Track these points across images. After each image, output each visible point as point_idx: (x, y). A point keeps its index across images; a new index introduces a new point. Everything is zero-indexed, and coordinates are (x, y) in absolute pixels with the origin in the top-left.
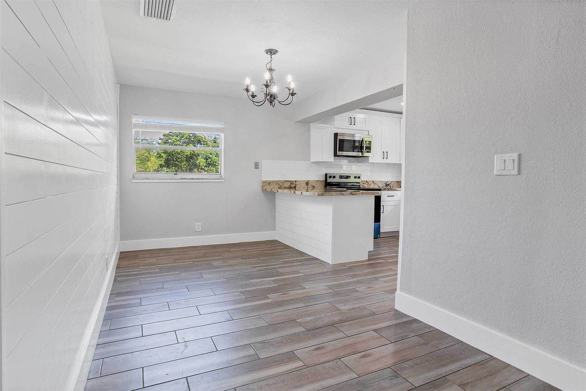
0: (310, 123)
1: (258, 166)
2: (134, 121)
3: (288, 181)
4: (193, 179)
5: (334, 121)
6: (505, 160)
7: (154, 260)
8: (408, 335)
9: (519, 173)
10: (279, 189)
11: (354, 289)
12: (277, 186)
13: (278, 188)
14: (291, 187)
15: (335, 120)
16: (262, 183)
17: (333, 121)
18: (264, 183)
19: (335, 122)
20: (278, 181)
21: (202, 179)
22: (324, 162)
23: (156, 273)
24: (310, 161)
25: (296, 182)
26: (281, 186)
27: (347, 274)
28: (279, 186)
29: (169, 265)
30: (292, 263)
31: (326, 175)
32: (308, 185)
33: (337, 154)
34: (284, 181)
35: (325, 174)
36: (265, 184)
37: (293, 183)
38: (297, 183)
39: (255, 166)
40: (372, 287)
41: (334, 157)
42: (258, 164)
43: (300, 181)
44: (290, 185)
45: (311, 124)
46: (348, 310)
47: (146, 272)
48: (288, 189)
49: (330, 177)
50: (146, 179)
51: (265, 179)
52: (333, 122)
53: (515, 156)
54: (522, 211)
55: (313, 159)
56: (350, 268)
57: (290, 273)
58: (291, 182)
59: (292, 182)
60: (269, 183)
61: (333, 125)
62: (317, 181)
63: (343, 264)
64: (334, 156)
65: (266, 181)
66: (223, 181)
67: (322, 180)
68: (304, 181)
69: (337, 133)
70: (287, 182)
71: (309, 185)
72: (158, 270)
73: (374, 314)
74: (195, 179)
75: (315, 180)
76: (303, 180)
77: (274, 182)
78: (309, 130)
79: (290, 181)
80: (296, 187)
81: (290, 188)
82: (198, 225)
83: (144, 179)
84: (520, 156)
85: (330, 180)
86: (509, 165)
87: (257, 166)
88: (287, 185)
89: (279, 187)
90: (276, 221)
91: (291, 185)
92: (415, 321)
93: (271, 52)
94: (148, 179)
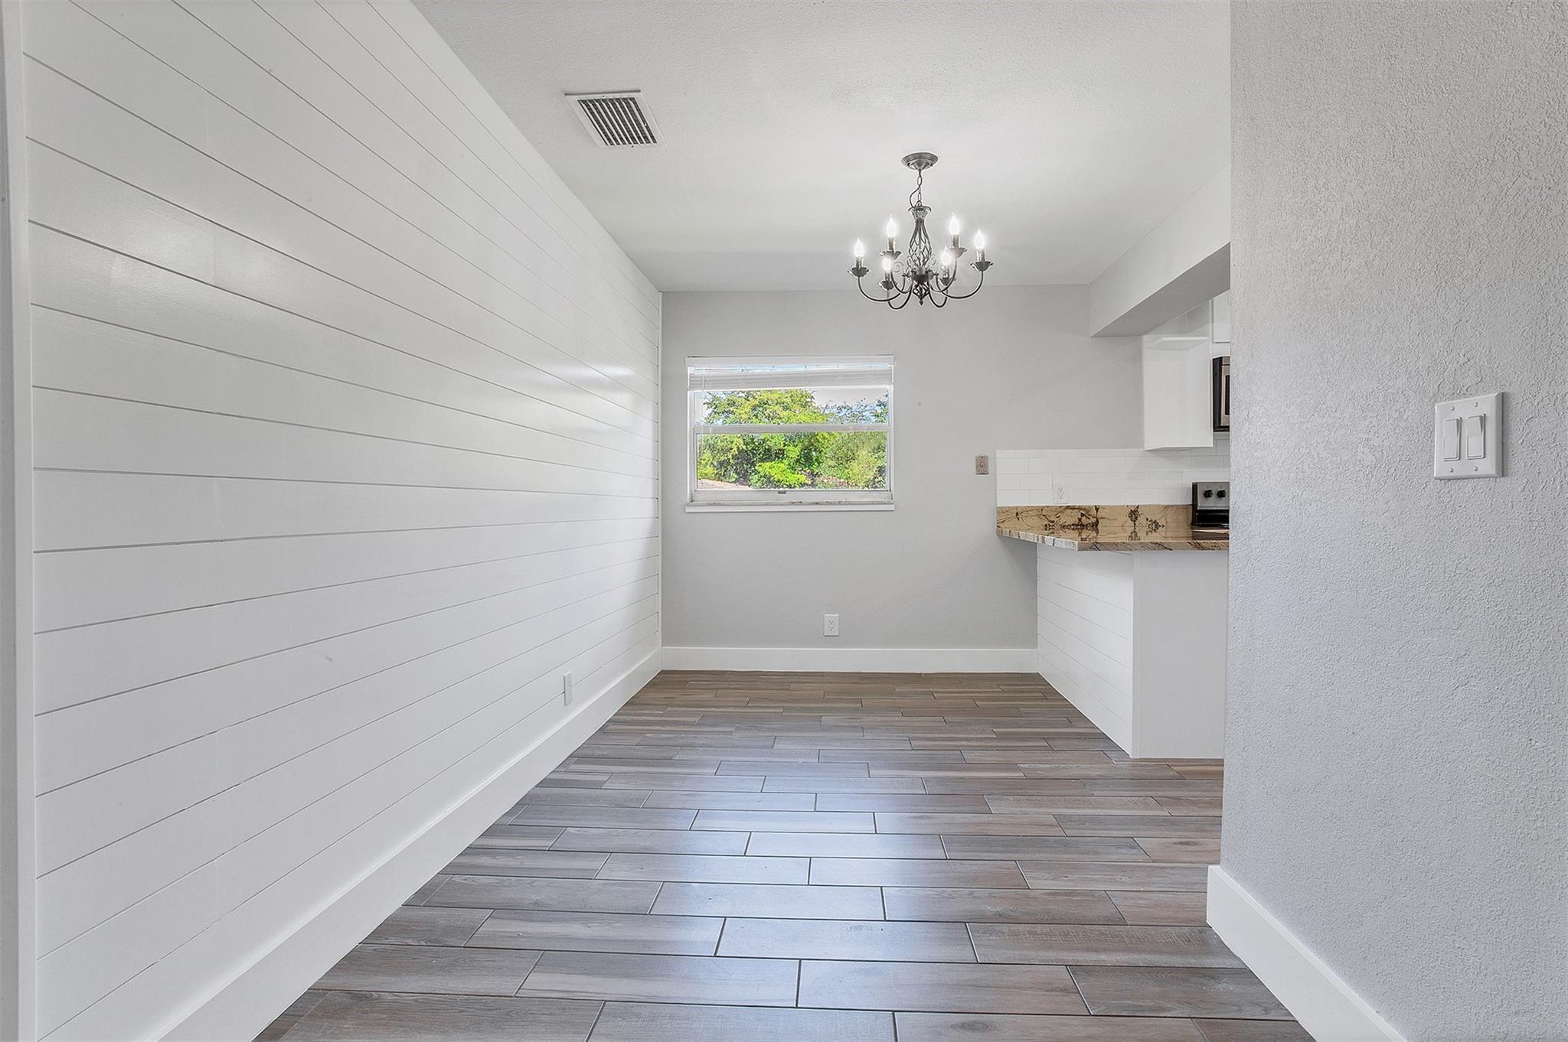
0: (1142, 337)
1: (987, 469)
2: (690, 370)
3: (1073, 508)
4: (817, 503)
5: (1212, 322)
6: (1459, 422)
7: (709, 696)
8: (1163, 1009)
9: (1503, 470)
10: (1046, 529)
11: (1132, 840)
12: (1040, 520)
13: (1043, 527)
14: (1082, 525)
15: (1215, 320)
16: (998, 512)
17: (1210, 321)
18: (1003, 512)
19: (1215, 324)
20: (1043, 507)
21: (840, 503)
22: (1190, 449)
23: (692, 724)
24: (1143, 447)
25: (1097, 509)
26: (1053, 522)
27: (1150, 794)
28: (1047, 523)
29: (730, 710)
30: (1022, 740)
31: (1195, 487)
32: (1136, 518)
33: (1220, 423)
34: (1061, 507)
35: (1193, 486)
36: (1003, 517)
37: (1090, 513)
38: (1101, 513)
39: (977, 467)
40: (1195, 844)
41: (1214, 431)
42: (987, 461)
43: (1111, 507)
44: (1080, 520)
45: (1145, 337)
46: (1049, 894)
47: (670, 719)
48: (1073, 529)
49: (1207, 494)
50: (714, 504)
51: (1004, 502)
52: (1211, 324)
53: (1487, 405)
54: (1516, 618)
55: (1151, 443)
56: (1181, 776)
57: (986, 766)
58: (1084, 511)
59: (1084, 509)
60: (1017, 514)
61: (1211, 335)
62: (1166, 507)
63: (1168, 763)
64: (1214, 428)
65: (1009, 507)
66: (892, 507)
67: (1179, 504)
68: (1124, 506)
69: (1221, 358)
70: (1069, 511)
71: (1141, 520)
72: (697, 719)
73: (1121, 921)
74: (822, 504)
75: (1159, 505)
76: (1122, 504)
77: (1028, 510)
78: (1137, 358)
79: (1080, 508)
80: (1097, 525)
81: (1080, 526)
82: (831, 620)
83: (709, 505)
84: (1503, 400)
85: (1204, 504)
86: (1473, 443)
87: (982, 466)
88: (1072, 518)
89: (1046, 525)
90: (1039, 621)
91: (1084, 518)
92: (1244, 974)
93: (922, 161)
94: (719, 504)
